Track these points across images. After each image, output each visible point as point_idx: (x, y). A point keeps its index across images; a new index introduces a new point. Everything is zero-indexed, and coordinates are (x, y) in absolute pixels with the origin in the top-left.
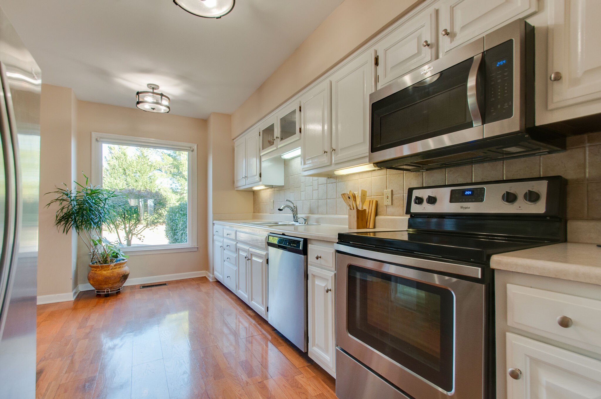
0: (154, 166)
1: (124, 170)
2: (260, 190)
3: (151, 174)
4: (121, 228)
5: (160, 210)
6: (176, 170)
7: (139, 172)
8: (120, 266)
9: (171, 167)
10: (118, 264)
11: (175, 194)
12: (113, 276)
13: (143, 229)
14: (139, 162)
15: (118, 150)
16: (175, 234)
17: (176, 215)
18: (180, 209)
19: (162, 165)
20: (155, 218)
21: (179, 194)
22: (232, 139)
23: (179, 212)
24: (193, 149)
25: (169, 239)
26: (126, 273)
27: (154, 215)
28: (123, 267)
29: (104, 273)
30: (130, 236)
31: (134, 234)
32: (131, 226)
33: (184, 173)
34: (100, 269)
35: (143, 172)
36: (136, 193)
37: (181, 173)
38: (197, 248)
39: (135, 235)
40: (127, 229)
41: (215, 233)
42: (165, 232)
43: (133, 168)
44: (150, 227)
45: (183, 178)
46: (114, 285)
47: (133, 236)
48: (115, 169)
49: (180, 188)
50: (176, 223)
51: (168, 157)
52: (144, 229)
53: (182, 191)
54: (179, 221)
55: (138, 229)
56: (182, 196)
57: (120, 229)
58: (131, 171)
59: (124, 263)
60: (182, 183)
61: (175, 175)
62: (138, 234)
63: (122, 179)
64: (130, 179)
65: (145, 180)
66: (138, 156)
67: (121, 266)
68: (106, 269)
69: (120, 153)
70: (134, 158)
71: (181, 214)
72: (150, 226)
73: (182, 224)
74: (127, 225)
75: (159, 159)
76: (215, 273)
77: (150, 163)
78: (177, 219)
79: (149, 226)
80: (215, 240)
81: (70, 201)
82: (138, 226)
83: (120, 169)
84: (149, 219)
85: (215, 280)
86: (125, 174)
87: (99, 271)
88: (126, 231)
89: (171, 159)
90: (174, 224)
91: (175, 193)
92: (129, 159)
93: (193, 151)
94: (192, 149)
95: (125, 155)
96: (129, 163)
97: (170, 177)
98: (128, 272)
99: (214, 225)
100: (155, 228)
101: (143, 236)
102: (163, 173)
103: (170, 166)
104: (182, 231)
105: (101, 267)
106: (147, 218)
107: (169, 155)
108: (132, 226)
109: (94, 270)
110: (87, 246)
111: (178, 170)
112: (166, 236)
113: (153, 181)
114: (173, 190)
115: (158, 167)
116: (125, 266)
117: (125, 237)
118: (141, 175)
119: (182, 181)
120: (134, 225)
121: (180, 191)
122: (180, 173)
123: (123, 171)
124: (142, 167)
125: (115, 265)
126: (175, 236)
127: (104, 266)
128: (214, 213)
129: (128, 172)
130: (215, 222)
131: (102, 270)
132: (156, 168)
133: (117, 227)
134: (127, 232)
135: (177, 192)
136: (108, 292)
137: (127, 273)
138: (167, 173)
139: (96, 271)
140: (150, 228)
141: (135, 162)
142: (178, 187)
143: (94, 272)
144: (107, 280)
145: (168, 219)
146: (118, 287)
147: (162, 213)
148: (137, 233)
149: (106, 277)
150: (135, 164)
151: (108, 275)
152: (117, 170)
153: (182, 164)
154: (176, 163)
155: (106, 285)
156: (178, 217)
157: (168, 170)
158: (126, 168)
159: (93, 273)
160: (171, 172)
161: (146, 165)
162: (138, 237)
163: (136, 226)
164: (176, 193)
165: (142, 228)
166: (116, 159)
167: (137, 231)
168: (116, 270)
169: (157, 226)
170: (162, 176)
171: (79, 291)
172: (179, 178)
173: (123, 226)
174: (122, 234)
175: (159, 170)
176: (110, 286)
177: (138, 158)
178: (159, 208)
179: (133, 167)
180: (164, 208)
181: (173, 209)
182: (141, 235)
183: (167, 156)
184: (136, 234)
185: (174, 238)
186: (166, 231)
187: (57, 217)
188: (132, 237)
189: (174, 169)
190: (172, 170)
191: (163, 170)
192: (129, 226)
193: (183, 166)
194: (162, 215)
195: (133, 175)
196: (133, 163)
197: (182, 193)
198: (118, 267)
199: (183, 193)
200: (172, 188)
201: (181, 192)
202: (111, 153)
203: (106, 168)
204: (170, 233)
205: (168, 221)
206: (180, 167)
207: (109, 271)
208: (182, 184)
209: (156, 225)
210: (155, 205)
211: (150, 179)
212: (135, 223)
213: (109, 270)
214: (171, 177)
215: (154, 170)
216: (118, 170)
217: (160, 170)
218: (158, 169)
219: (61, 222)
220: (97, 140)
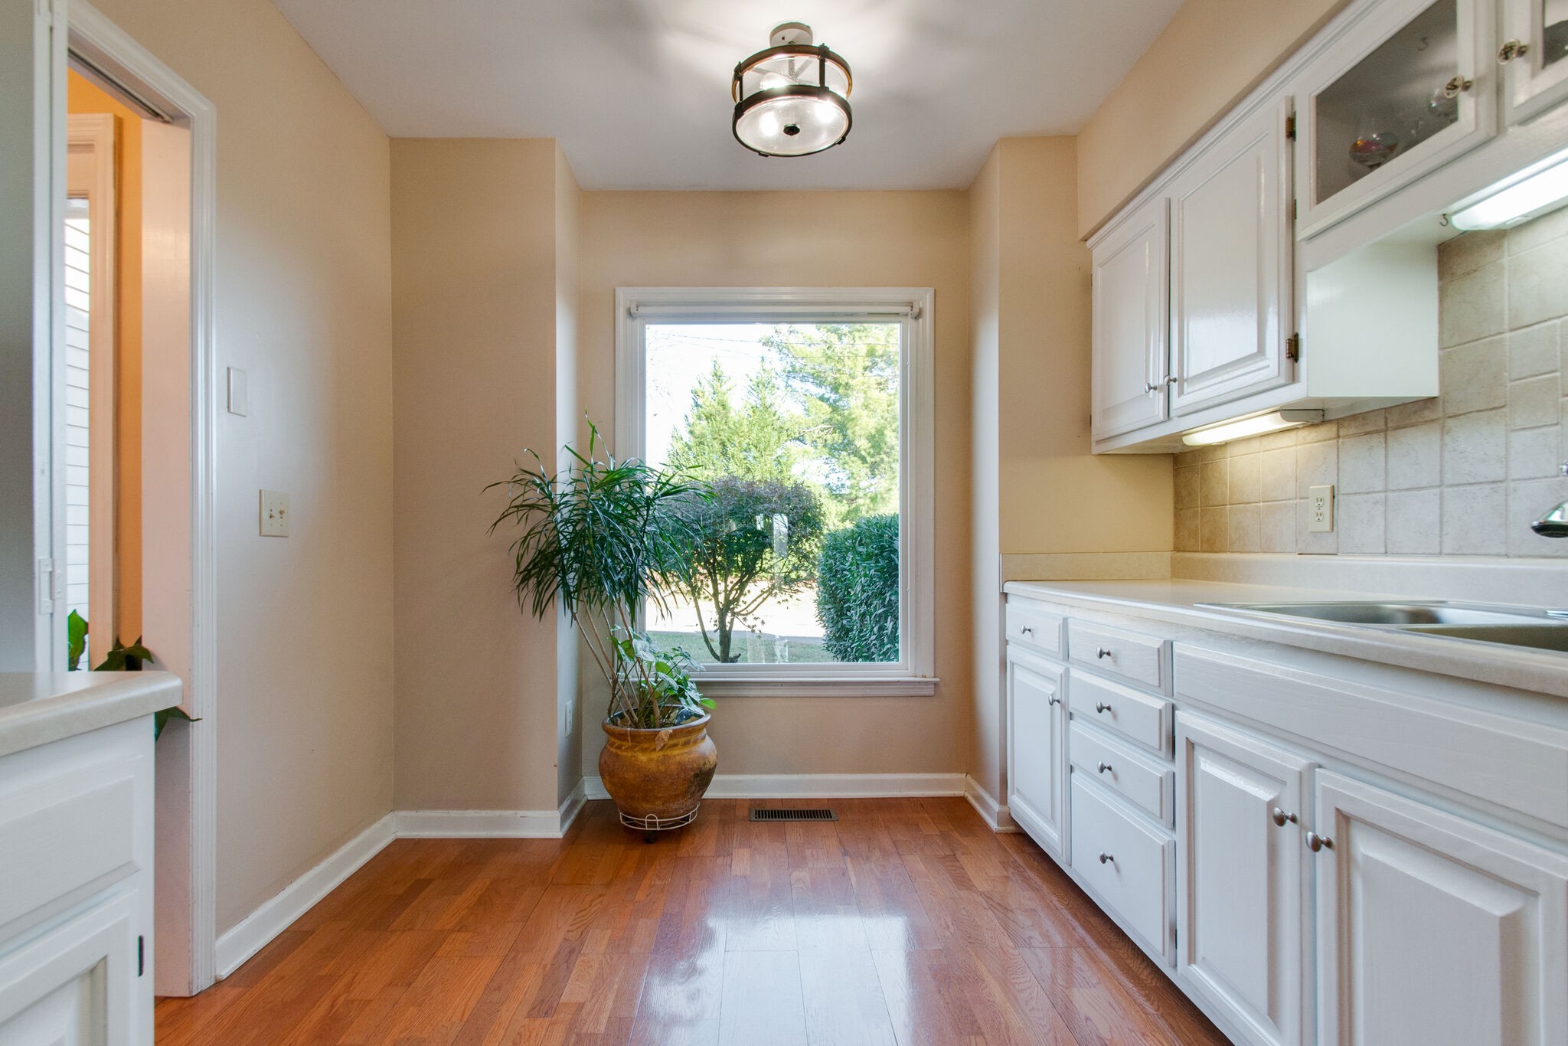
0: (787, 430)
1: (723, 444)
2: (1225, 445)
3: (779, 452)
4: (707, 594)
5: (806, 541)
6: (837, 437)
7: (754, 446)
8: (689, 737)
9: (826, 429)
10: (681, 730)
11: (835, 501)
12: (666, 772)
13: (760, 599)
14: (754, 422)
15: (710, 397)
16: (841, 613)
17: (845, 558)
18: (856, 539)
19: (803, 426)
20: (790, 567)
21: (845, 502)
22: (1080, 237)
23: (854, 547)
24: (920, 309)
25: (827, 628)
26: (705, 764)
27: (790, 557)
28: (695, 742)
29: (643, 758)
30: (728, 619)
31: (739, 613)
32: (729, 588)
33: (858, 443)
34: (630, 744)
35: (762, 446)
36: (743, 490)
37: (850, 443)
38: (936, 684)
39: (741, 617)
40: (721, 598)
41: (1012, 632)
42: (815, 605)
43: (742, 439)
44: (779, 595)
45: (855, 456)
46: (671, 805)
47: (736, 620)
48: (703, 444)
49: (848, 483)
50: (845, 580)
51: (820, 403)
52: (764, 599)
53: (854, 493)
54: (855, 575)
55: (748, 598)
56: (854, 506)
57: (705, 598)
58: (737, 445)
59: (699, 728)
60: (854, 471)
61: (835, 449)
62: (746, 615)
63: (719, 466)
64: (736, 466)
65: (769, 465)
66: (752, 408)
67: (693, 738)
68: (646, 745)
69: (716, 404)
70: (744, 414)
71: (860, 554)
72: (777, 591)
73: (863, 586)
74: (721, 587)
75: (798, 411)
76: (1014, 799)
77: (777, 424)
78: (850, 570)
79: (775, 591)
80: (1013, 664)
81: (550, 510)
82: (749, 591)
83: (715, 442)
84: (776, 570)
85: (1011, 828)
86: (724, 454)
87: (627, 749)
88: (717, 602)
89: (826, 408)
90: (840, 585)
91: (836, 497)
92: (733, 415)
93: (918, 316)
94: (916, 310)
95: (724, 406)
96: (733, 427)
97: (825, 457)
98: (712, 759)
99: (1006, 602)
100: (791, 596)
101: (759, 621)
102: (808, 447)
103: (824, 426)
104: (864, 608)
105: (634, 737)
106: (771, 567)
107: (822, 399)
108: (732, 589)
109: (615, 743)
110: (597, 659)
111: (843, 435)
112: (817, 619)
113: (784, 469)
114: (831, 490)
115: (796, 431)
116: (704, 738)
117: (716, 621)
118: (758, 454)
119: (853, 465)
120: (737, 587)
121: (848, 491)
122: (847, 444)
123: (721, 446)
124: (760, 435)
125: (672, 736)
126: (842, 619)
127: (640, 736)
128: (1005, 552)
129: (731, 450)
130: (1009, 587)
131: (636, 746)
132: (793, 434)
133: (695, 591)
134: (721, 606)
135: (840, 495)
136: (653, 824)
137: (708, 766)
138: (816, 447)
139: (619, 747)
140: (780, 597)
141: (745, 422)
142: (843, 482)
143: (614, 750)
144: (648, 785)
145: (822, 569)
146: (681, 811)
147: (812, 552)
148: (745, 612)
149: (646, 776)
150: (745, 428)
151: (652, 767)
152: (708, 446)
153: (853, 419)
154: (839, 418)
155: (648, 801)
156: (851, 565)
157: (819, 438)
158: (726, 441)
159: (612, 753)
160: (828, 442)
161: (769, 427)
162: (747, 624)
163: (742, 592)
164: (840, 498)
165: (758, 597)
166: (707, 418)
167: (744, 606)
168: (676, 752)
169: (798, 591)
170: (806, 456)
171: (583, 801)
172: (847, 458)
173: (711, 590)
174: (709, 610)
175: (798, 439)
176: (659, 806)
177: (752, 414)
178: (803, 536)
179: (742, 437)
180: (816, 537)
181: (835, 540)
182: (756, 619)
183: (817, 400)
184: (744, 615)
185: (840, 625)
186: (819, 604)
187: (518, 564)
188: (732, 620)
189: (834, 435)
190: (829, 437)
191: (808, 438)
192: (726, 590)
193: (856, 425)
194: (811, 556)
195: (741, 456)
196: (741, 425)
197: (853, 496)
198: (683, 740)
199: (856, 498)
200: (829, 484)
201: (851, 493)
202: (697, 405)
203: (688, 442)
204: (829, 609)
205: (824, 574)
206: (848, 426)
207: (655, 756)
208: (853, 474)
209: (796, 588)
210: (791, 526)
211: (779, 463)
212: (740, 581)
213: (654, 750)
214: (828, 456)
215: (786, 441)
216: (710, 444)
217: (801, 439)
218: (797, 436)
219: (528, 580)
220: (630, 314)
